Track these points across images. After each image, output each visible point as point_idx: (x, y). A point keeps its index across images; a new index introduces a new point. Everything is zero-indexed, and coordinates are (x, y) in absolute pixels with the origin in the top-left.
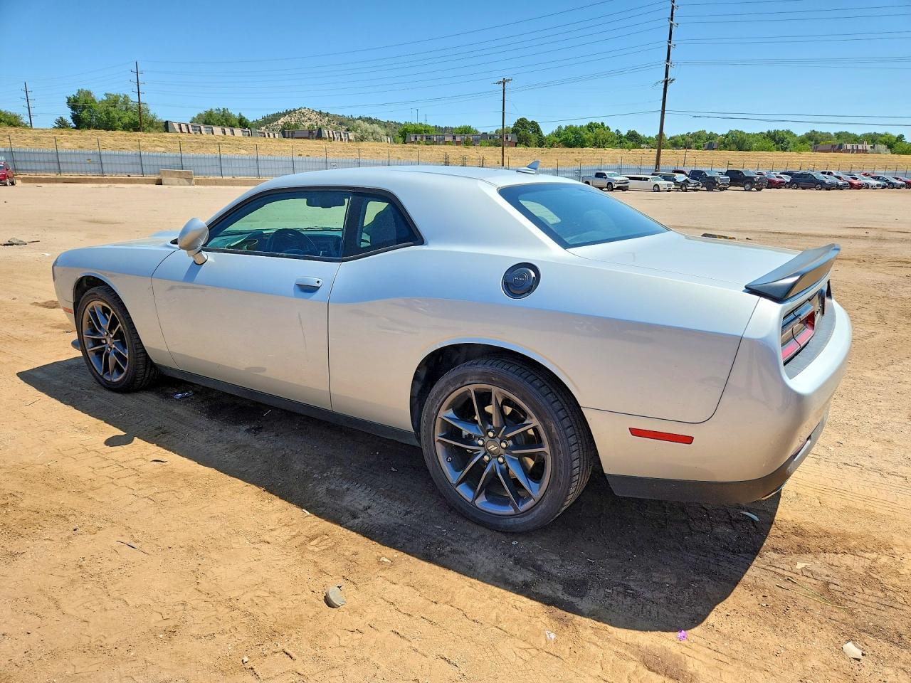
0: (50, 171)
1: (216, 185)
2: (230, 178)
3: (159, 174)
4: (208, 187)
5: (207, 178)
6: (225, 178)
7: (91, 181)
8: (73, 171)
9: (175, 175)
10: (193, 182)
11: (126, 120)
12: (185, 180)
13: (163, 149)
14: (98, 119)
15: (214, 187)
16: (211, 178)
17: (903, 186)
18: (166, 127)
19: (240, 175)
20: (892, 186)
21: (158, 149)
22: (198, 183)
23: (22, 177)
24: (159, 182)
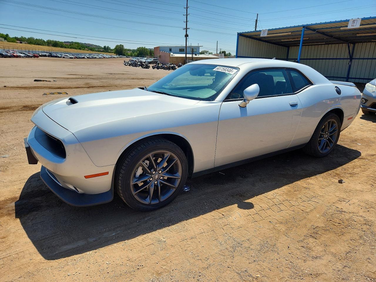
17: (33, 57)
20: (29, 57)
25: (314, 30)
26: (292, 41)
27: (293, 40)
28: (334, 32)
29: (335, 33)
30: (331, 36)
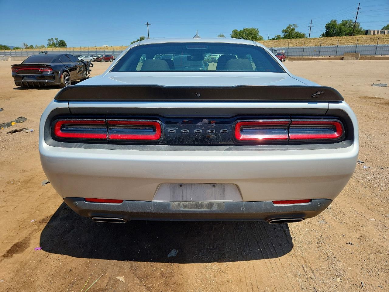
0: (299, 56)
1: (370, 60)
2: (380, 56)
3: (343, 55)
4: (365, 61)
5: (367, 56)
6: (376, 56)
7: (313, 59)
8: (308, 56)
9: (351, 55)
10: (359, 59)
11: (348, 31)
12: (355, 58)
13: (352, 43)
14: (336, 32)
15: (368, 61)
16: (369, 56)
18: (367, 32)
19: (386, 55)
21: (350, 43)
22: (361, 59)
23: (289, 58)
24: (342, 59)
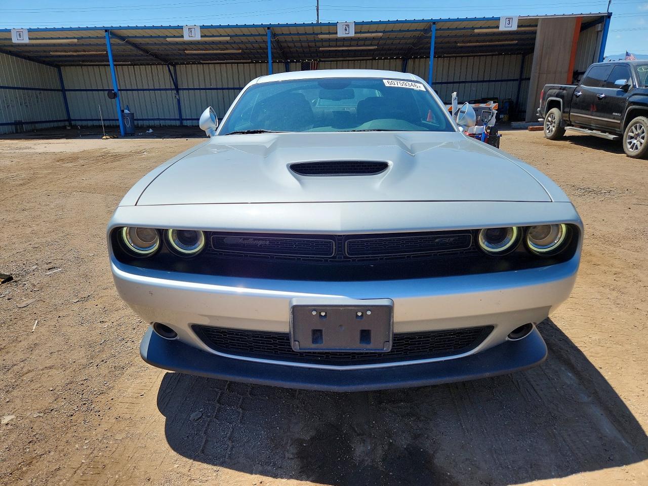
25: (122, 38)
26: (73, 56)
27: (75, 54)
28: (152, 44)
29: (152, 47)
30: (146, 51)
